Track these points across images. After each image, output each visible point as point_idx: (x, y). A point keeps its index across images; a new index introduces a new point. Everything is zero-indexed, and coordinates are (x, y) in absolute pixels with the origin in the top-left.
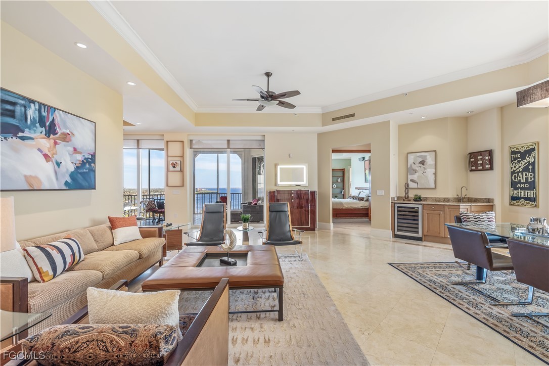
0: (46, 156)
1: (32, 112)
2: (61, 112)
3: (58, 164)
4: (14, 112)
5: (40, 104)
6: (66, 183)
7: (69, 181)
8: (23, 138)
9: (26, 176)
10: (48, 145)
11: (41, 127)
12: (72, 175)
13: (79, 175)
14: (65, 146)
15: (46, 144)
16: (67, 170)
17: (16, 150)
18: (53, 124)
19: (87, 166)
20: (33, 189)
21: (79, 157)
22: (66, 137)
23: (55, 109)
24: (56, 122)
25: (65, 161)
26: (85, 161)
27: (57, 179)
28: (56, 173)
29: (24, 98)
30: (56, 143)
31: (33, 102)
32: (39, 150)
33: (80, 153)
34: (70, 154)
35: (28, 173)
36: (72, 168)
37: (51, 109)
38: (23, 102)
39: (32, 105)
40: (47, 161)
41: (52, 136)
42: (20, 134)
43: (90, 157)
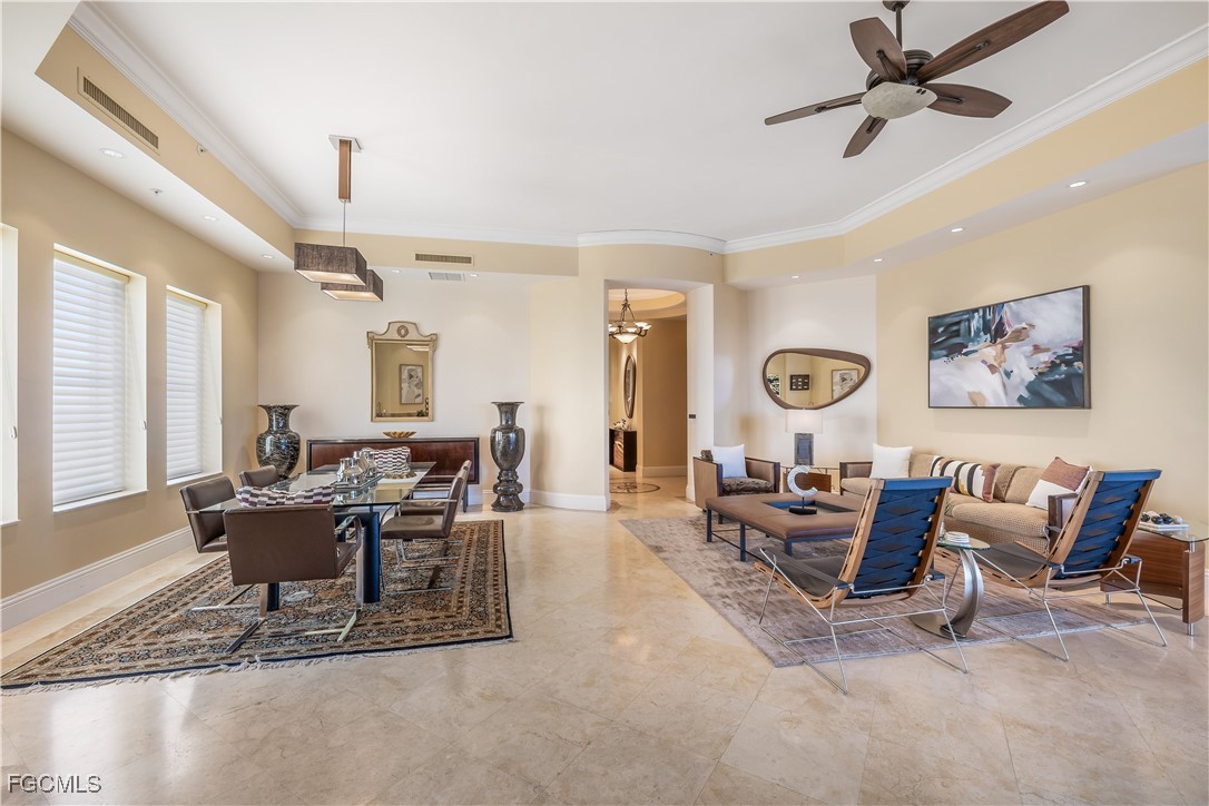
0: (992, 368)
1: (976, 323)
2: (1012, 303)
3: (1008, 374)
4: (958, 331)
5: (984, 308)
6: (1021, 399)
7: (1026, 394)
8: (966, 354)
9: (969, 393)
10: (994, 353)
11: (985, 334)
12: (1030, 387)
13: (1045, 386)
14: (1018, 347)
15: (990, 352)
16: (1023, 380)
17: (960, 368)
18: (1001, 324)
19: (1063, 368)
20: (976, 406)
21: (1045, 357)
22: (1019, 336)
23: (1003, 304)
24: (1005, 321)
25: (1019, 368)
26: (1058, 361)
27: (1006, 393)
28: (1004, 386)
29: (967, 312)
30: (1004, 348)
31: (976, 310)
32: (984, 362)
33: (1047, 350)
34: (1027, 357)
35: (971, 389)
36: (1031, 376)
37: (998, 307)
38: (966, 317)
39: (976, 314)
40: (993, 373)
41: (999, 340)
42: (964, 351)
43: (1070, 351)
